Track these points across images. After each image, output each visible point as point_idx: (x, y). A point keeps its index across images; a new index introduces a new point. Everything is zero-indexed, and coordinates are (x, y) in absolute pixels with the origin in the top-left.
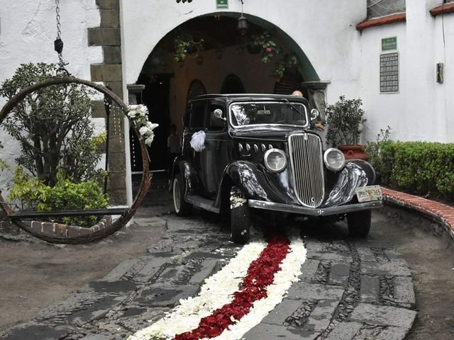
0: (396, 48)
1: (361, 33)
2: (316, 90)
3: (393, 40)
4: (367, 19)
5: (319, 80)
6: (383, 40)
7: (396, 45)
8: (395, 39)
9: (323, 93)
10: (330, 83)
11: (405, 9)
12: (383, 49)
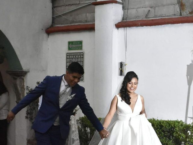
0: (81, 49)
1: (48, 35)
2: (18, 76)
3: (79, 43)
4: (52, 26)
5: (22, 69)
6: (69, 43)
7: (82, 47)
8: (81, 42)
9: (23, 79)
10: (29, 72)
11: (94, 20)
12: (69, 49)
